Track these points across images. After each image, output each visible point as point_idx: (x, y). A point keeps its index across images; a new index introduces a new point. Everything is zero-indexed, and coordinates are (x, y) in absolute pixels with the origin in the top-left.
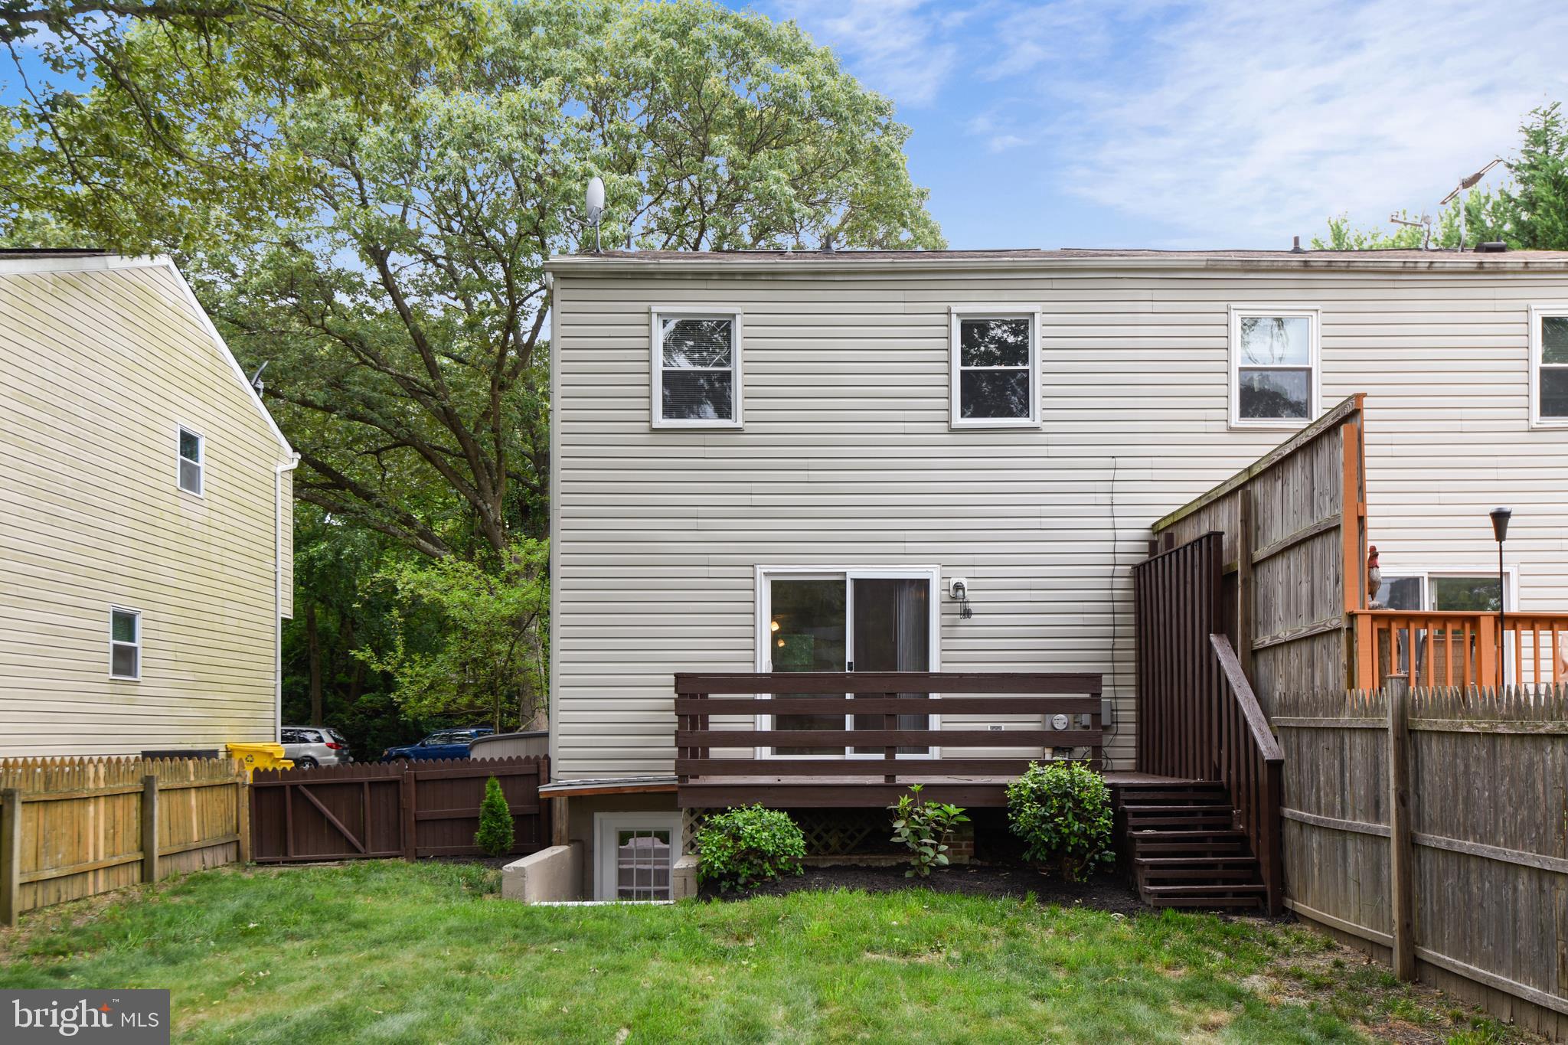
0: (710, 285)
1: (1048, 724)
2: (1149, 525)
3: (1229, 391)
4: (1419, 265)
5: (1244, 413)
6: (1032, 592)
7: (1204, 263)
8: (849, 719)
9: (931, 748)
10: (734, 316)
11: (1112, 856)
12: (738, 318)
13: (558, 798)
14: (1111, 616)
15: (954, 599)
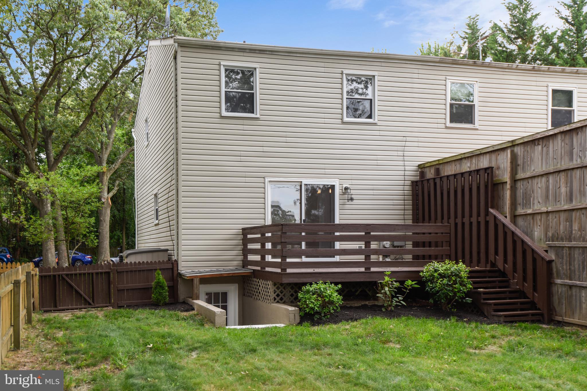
0: (245, 54)
1: (381, 245)
2: (417, 165)
3: (446, 112)
4: (514, 66)
5: (451, 121)
6: (374, 191)
7: (439, 59)
8: (303, 244)
9: (336, 256)
10: (255, 69)
11: (470, 301)
12: (257, 70)
13: (195, 279)
14: (403, 201)
15: (344, 194)
